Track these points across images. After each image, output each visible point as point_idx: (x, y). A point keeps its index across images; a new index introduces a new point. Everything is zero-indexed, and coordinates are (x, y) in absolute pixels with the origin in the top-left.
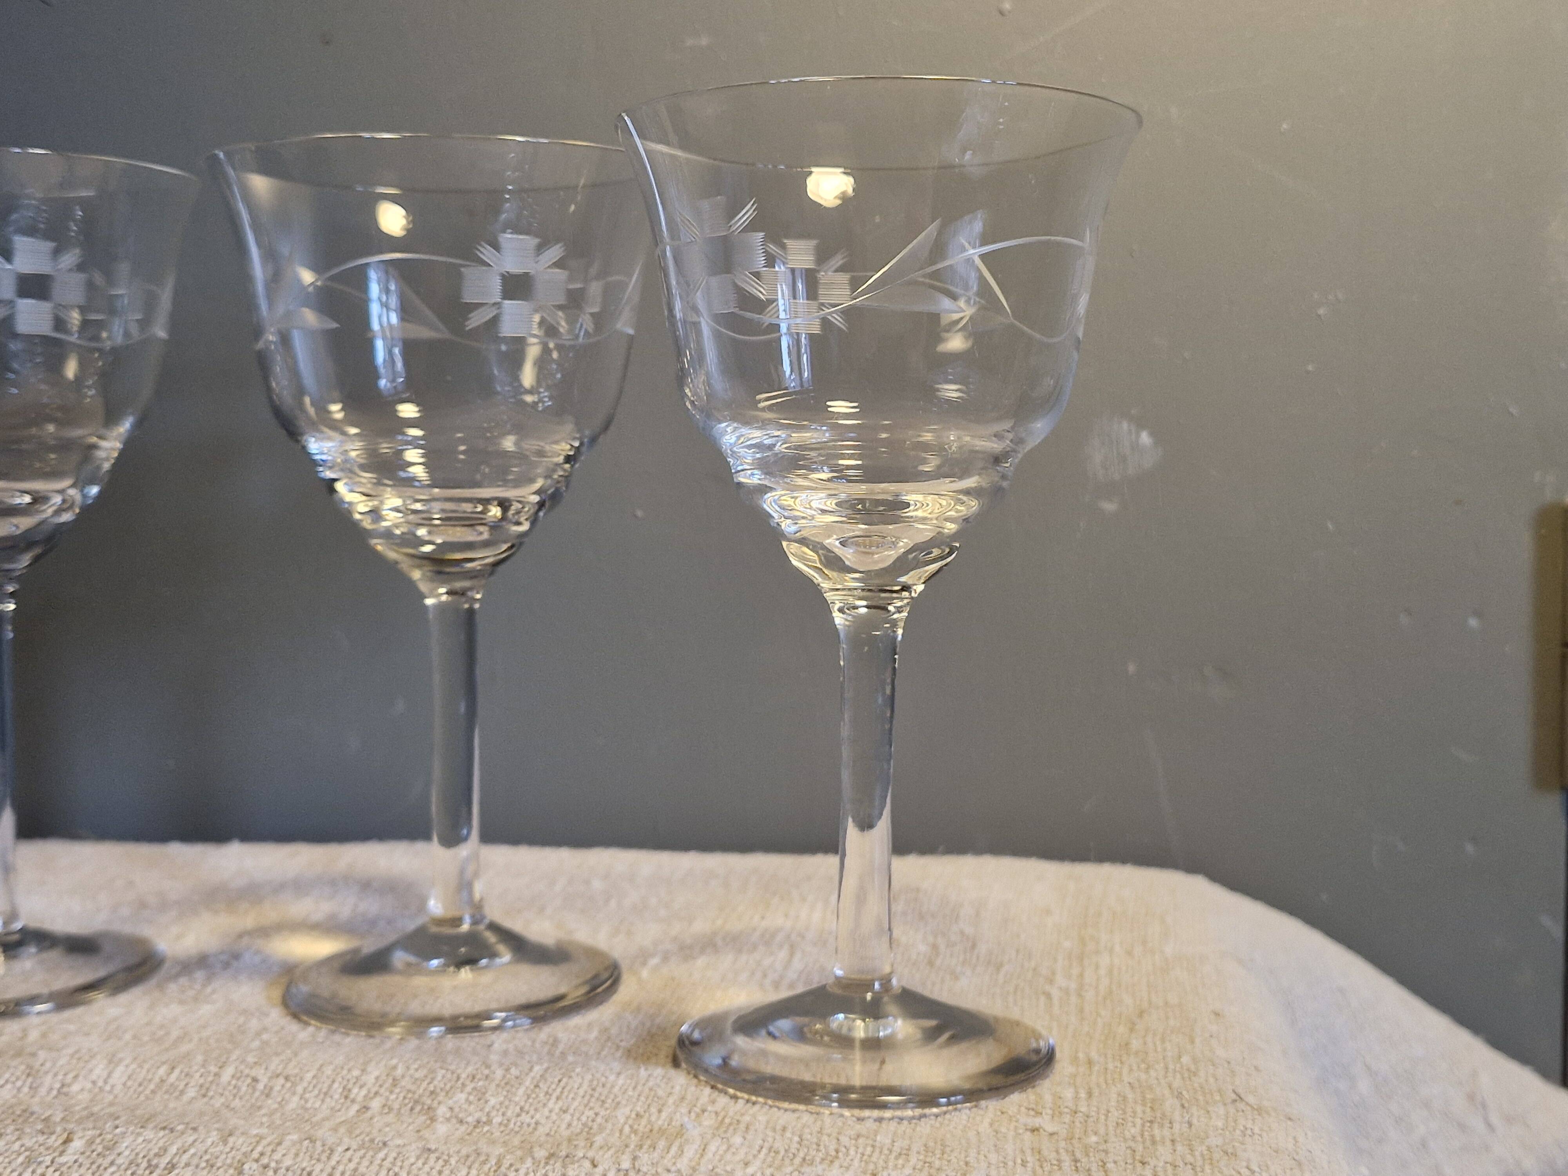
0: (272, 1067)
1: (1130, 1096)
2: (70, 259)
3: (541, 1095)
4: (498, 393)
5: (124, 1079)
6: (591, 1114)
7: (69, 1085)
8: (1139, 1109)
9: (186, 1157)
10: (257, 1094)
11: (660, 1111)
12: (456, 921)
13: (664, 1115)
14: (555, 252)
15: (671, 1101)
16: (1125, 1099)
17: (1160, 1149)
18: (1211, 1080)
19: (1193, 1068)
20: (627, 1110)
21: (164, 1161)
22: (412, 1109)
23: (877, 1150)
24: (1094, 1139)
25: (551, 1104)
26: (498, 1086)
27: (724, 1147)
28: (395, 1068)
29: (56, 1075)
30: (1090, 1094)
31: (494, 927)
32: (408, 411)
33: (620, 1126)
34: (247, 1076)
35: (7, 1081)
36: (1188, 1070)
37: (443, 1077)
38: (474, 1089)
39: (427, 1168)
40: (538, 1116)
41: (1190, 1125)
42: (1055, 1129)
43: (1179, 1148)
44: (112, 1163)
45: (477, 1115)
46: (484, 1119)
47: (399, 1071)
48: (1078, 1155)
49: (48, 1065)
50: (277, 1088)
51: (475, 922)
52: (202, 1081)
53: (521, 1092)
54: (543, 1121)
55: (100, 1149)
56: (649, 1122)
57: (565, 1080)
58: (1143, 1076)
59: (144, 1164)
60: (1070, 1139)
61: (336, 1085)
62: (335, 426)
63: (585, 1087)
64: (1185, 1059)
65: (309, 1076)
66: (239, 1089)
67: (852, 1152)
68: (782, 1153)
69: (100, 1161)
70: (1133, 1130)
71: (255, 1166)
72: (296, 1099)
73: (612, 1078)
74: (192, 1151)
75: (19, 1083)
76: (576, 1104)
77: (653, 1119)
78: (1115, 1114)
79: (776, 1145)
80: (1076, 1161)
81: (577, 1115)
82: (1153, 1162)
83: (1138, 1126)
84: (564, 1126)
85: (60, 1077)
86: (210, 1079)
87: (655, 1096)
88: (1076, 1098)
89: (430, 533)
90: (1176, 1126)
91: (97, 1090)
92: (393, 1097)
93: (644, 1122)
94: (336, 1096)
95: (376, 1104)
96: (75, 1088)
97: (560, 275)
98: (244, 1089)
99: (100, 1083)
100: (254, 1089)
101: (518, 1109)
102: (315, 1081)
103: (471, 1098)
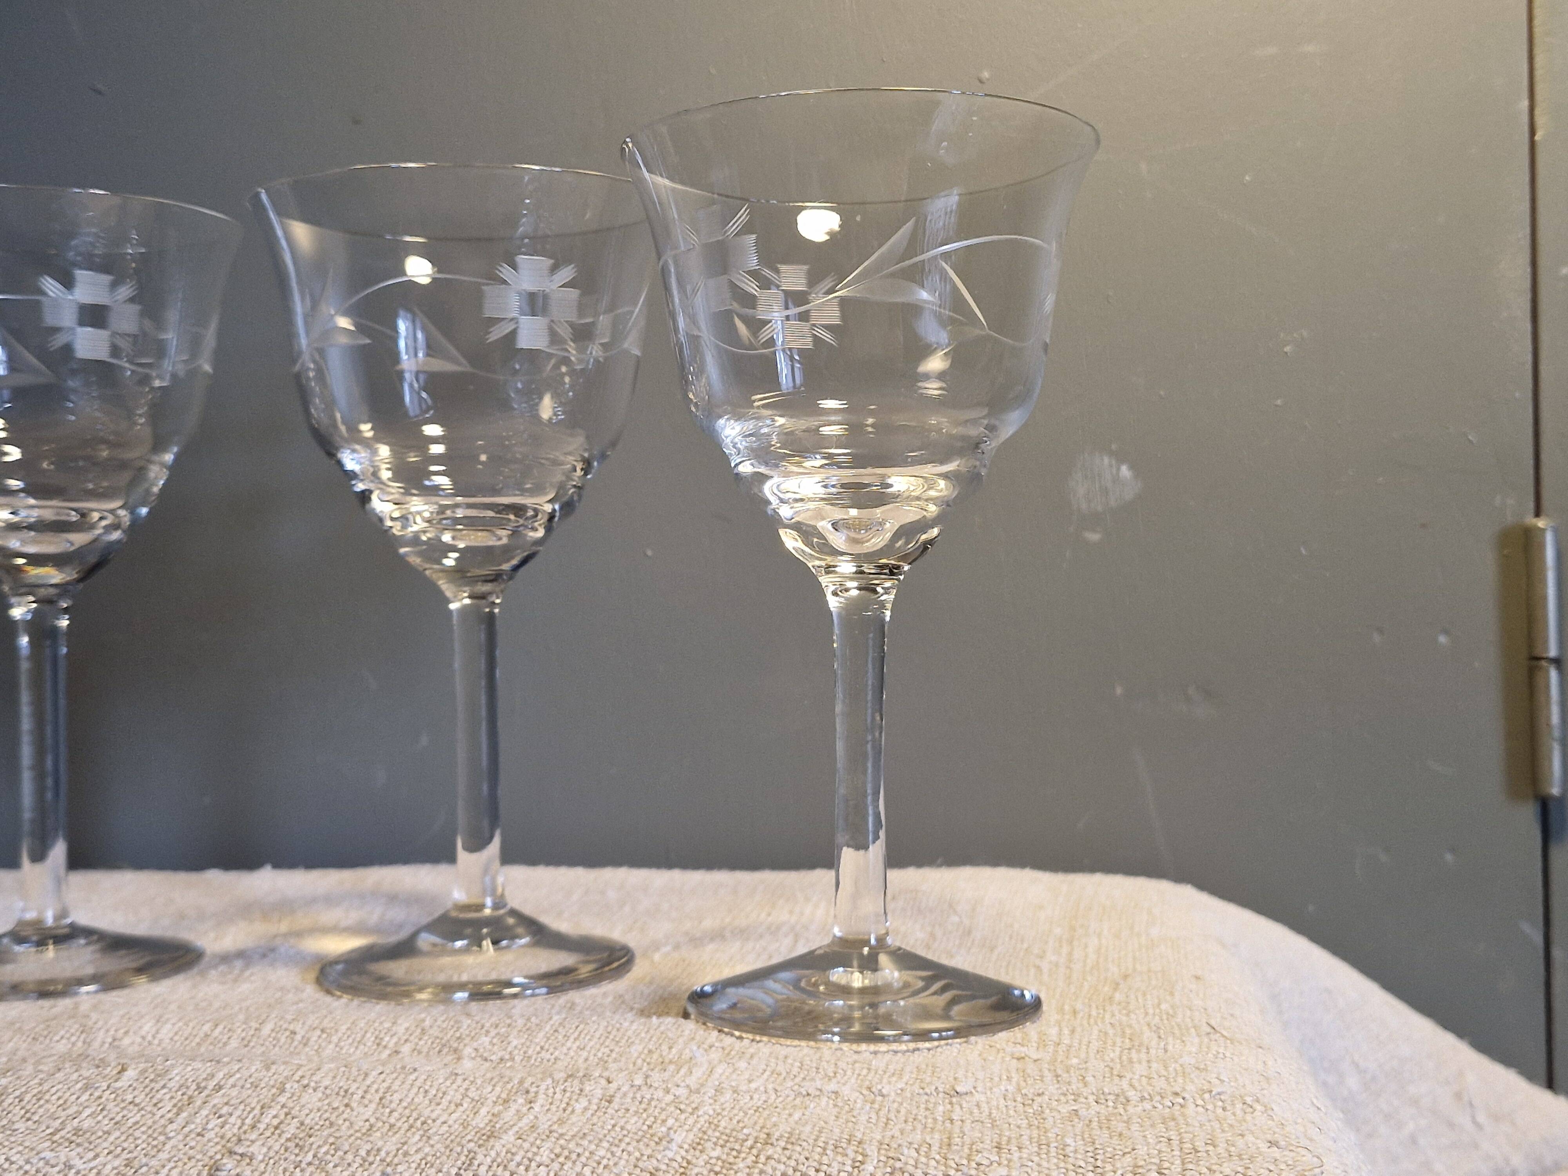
0: (309, 1022)
1: (1111, 1032)
2: (125, 291)
3: (560, 1037)
4: (515, 409)
5: (171, 1035)
6: (607, 1051)
7: (120, 1040)
8: (1118, 1040)
9: (232, 1081)
10: (296, 1043)
11: (670, 1048)
12: (481, 907)
13: (674, 1051)
14: (567, 273)
15: (681, 1040)
16: (1106, 1033)
17: (1136, 1065)
18: (1188, 1020)
19: (1171, 1012)
20: (640, 1048)
21: (211, 1084)
22: (440, 1052)
23: (873, 1073)
24: (1075, 1061)
25: (569, 1044)
26: (520, 1031)
27: (730, 1070)
28: (423, 1020)
29: (108, 1031)
30: (1073, 1031)
31: (513, 913)
33: (633, 1060)
34: (286, 1030)
35: (62, 1038)
36: (1168, 1014)
37: (469, 1026)
38: (498, 1034)
39: (454, 1086)
40: (557, 1053)
41: (1166, 1051)
42: (1039, 1057)
43: (1154, 1065)
44: (164, 1087)
45: (500, 1054)
46: (507, 1057)
47: (427, 1023)
48: (1059, 1072)
49: (100, 1023)
50: (314, 1039)
51: (496, 906)
52: (244, 1034)
53: (541, 1035)
54: (562, 1057)
55: (152, 1076)
56: (661, 1056)
57: (582, 1026)
58: (1124, 1018)
59: (194, 1087)
60: (1053, 1061)
61: (369, 1035)
63: (601, 1031)
64: (1164, 1006)
65: (344, 1028)
66: (279, 1041)
67: (849, 1073)
68: (784, 1074)
69: (153, 1085)
70: (1112, 1055)
71: (296, 1085)
72: (331, 1046)
73: (626, 1024)
74: (238, 1076)
75: (73, 1039)
76: (592, 1043)
77: (664, 1054)
78: (1095, 1045)
79: (779, 1068)
80: (1057, 1076)
81: (593, 1052)
82: (1129, 1076)
83: (1118, 1053)
84: (581, 1060)
85: (112, 1032)
86: (252, 1032)
87: (667, 1037)
88: (1060, 1034)
90: (1153, 1052)
91: (146, 1044)
92: (422, 1043)
93: (655, 1056)
94: (369, 1044)
95: (406, 1049)
96: (126, 1041)
97: (574, 294)
98: (283, 1040)
99: (149, 1038)
100: (293, 1040)
101: (538, 1049)
102: (349, 1033)
103: (495, 1041)
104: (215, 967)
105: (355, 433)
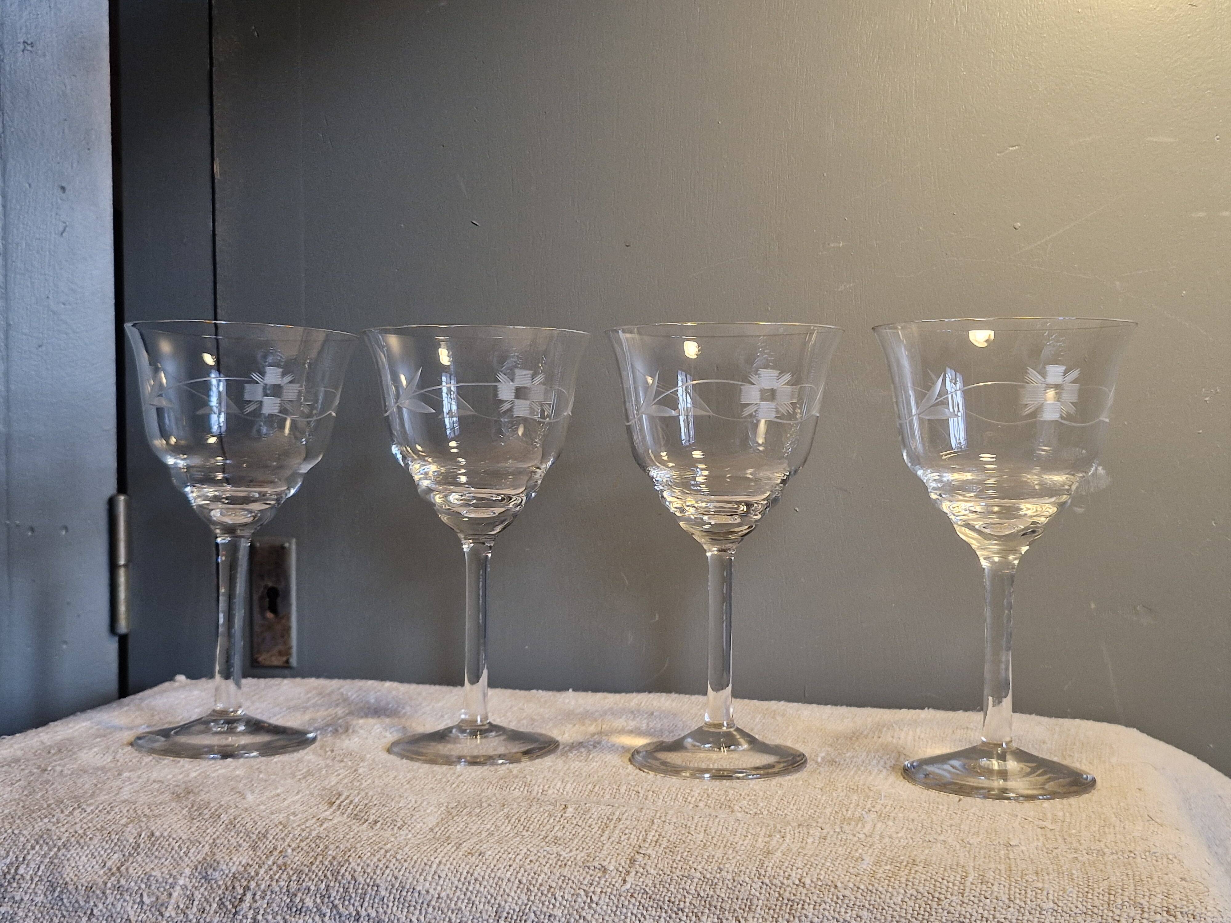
0: (645, 787)
1: (1093, 816)
2: (539, 379)
3: (785, 803)
4: (751, 447)
5: (572, 790)
6: (812, 811)
7: (547, 791)
8: (1098, 821)
9: (625, 816)
10: (640, 798)
11: (847, 810)
12: (721, 725)
13: (849, 812)
14: (787, 377)
16: (1090, 817)
17: (1108, 835)
18: (1137, 812)
19: (1126, 808)
20: (830, 810)
21: (615, 818)
22: (720, 807)
23: (962, 832)
24: (1074, 831)
25: (791, 806)
26: (762, 799)
27: (884, 826)
28: (707, 789)
29: (539, 786)
30: (1071, 815)
31: (738, 730)
32: (697, 454)
33: (828, 816)
34: (633, 790)
35: (515, 788)
36: (1125, 808)
37: (733, 794)
38: (750, 800)
39: (740, 826)
40: (786, 812)
41: (1124, 828)
42: (1053, 828)
43: (1118, 836)
44: (590, 817)
45: (755, 810)
46: (759, 812)
47: (710, 791)
48: (1066, 837)
49: (534, 782)
50: (650, 796)
51: (729, 726)
52: (611, 792)
53: (775, 801)
54: (789, 814)
55: (582, 812)
57: (795, 797)
58: (1100, 809)
59: (606, 818)
60: (1061, 831)
61: (679, 796)
62: (664, 463)
63: (807, 800)
64: (1122, 804)
65: (664, 792)
66: (631, 796)
67: (949, 831)
68: (914, 830)
69: (584, 816)
70: (1094, 829)
71: (659, 821)
72: (660, 801)
73: (819, 797)
74: (627, 814)
75: (522, 789)
76: (804, 807)
77: (845, 813)
78: (1084, 823)
79: (910, 827)
80: (1065, 839)
81: (805, 811)
82: (1104, 840)
83: (1097, 828)
84: (799, 816)
85: (542, 787)
86: (615, 791)
88: (1064, 815)
89: (709, 518)
90: (1117, 828)
91: (560, 794)
92: (709, 802)
93: (840, 815)
94: (681, 801)
95: (701, 805)
96: (550, 792)
97: (789, 388)
98: (633, 796)
99: (561, 791)
100: (638, 797)
101: (775, 809)
102: (667, 794)
103: (750, 803)
104: (570, 750)
105: (658, 457)
